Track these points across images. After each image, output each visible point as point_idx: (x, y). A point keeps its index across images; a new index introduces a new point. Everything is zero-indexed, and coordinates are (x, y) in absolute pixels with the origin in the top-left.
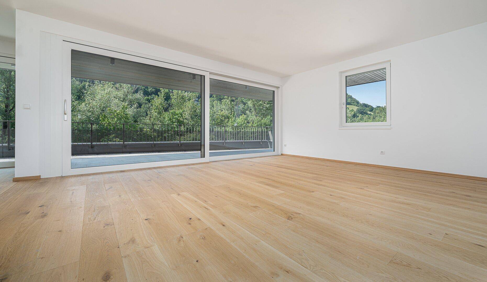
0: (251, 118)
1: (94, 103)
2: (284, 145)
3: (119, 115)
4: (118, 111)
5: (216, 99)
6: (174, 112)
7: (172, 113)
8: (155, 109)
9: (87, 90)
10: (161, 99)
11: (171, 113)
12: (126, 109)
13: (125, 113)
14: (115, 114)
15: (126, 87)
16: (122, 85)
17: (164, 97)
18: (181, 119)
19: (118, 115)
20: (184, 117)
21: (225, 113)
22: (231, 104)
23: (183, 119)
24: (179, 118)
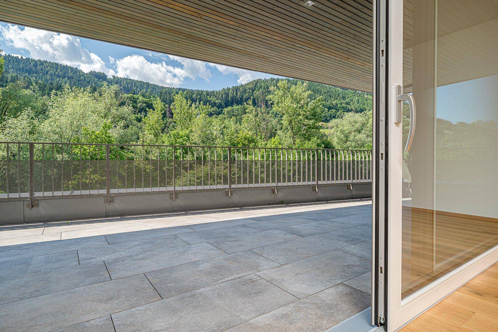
0: (285, 141)
1: (63, 120)
3: (99, 137)
4: (97, 132)
5: (227, 116)
6: (176, 133)
7: (175, 135)
8: (149, 130)
9: (53, 102)
11: (173, 134)
12: (109, 129)
13: (107, 134)
14: (94, 136)
15: (108, 97)
16: (102, 94)
17: (161, 111)
18: (188, 144)
19: (97, 137)
20: (192, 140)
21: (248, 134)
22: (255, 120)
23: (191, 143)
24: (184, 142)
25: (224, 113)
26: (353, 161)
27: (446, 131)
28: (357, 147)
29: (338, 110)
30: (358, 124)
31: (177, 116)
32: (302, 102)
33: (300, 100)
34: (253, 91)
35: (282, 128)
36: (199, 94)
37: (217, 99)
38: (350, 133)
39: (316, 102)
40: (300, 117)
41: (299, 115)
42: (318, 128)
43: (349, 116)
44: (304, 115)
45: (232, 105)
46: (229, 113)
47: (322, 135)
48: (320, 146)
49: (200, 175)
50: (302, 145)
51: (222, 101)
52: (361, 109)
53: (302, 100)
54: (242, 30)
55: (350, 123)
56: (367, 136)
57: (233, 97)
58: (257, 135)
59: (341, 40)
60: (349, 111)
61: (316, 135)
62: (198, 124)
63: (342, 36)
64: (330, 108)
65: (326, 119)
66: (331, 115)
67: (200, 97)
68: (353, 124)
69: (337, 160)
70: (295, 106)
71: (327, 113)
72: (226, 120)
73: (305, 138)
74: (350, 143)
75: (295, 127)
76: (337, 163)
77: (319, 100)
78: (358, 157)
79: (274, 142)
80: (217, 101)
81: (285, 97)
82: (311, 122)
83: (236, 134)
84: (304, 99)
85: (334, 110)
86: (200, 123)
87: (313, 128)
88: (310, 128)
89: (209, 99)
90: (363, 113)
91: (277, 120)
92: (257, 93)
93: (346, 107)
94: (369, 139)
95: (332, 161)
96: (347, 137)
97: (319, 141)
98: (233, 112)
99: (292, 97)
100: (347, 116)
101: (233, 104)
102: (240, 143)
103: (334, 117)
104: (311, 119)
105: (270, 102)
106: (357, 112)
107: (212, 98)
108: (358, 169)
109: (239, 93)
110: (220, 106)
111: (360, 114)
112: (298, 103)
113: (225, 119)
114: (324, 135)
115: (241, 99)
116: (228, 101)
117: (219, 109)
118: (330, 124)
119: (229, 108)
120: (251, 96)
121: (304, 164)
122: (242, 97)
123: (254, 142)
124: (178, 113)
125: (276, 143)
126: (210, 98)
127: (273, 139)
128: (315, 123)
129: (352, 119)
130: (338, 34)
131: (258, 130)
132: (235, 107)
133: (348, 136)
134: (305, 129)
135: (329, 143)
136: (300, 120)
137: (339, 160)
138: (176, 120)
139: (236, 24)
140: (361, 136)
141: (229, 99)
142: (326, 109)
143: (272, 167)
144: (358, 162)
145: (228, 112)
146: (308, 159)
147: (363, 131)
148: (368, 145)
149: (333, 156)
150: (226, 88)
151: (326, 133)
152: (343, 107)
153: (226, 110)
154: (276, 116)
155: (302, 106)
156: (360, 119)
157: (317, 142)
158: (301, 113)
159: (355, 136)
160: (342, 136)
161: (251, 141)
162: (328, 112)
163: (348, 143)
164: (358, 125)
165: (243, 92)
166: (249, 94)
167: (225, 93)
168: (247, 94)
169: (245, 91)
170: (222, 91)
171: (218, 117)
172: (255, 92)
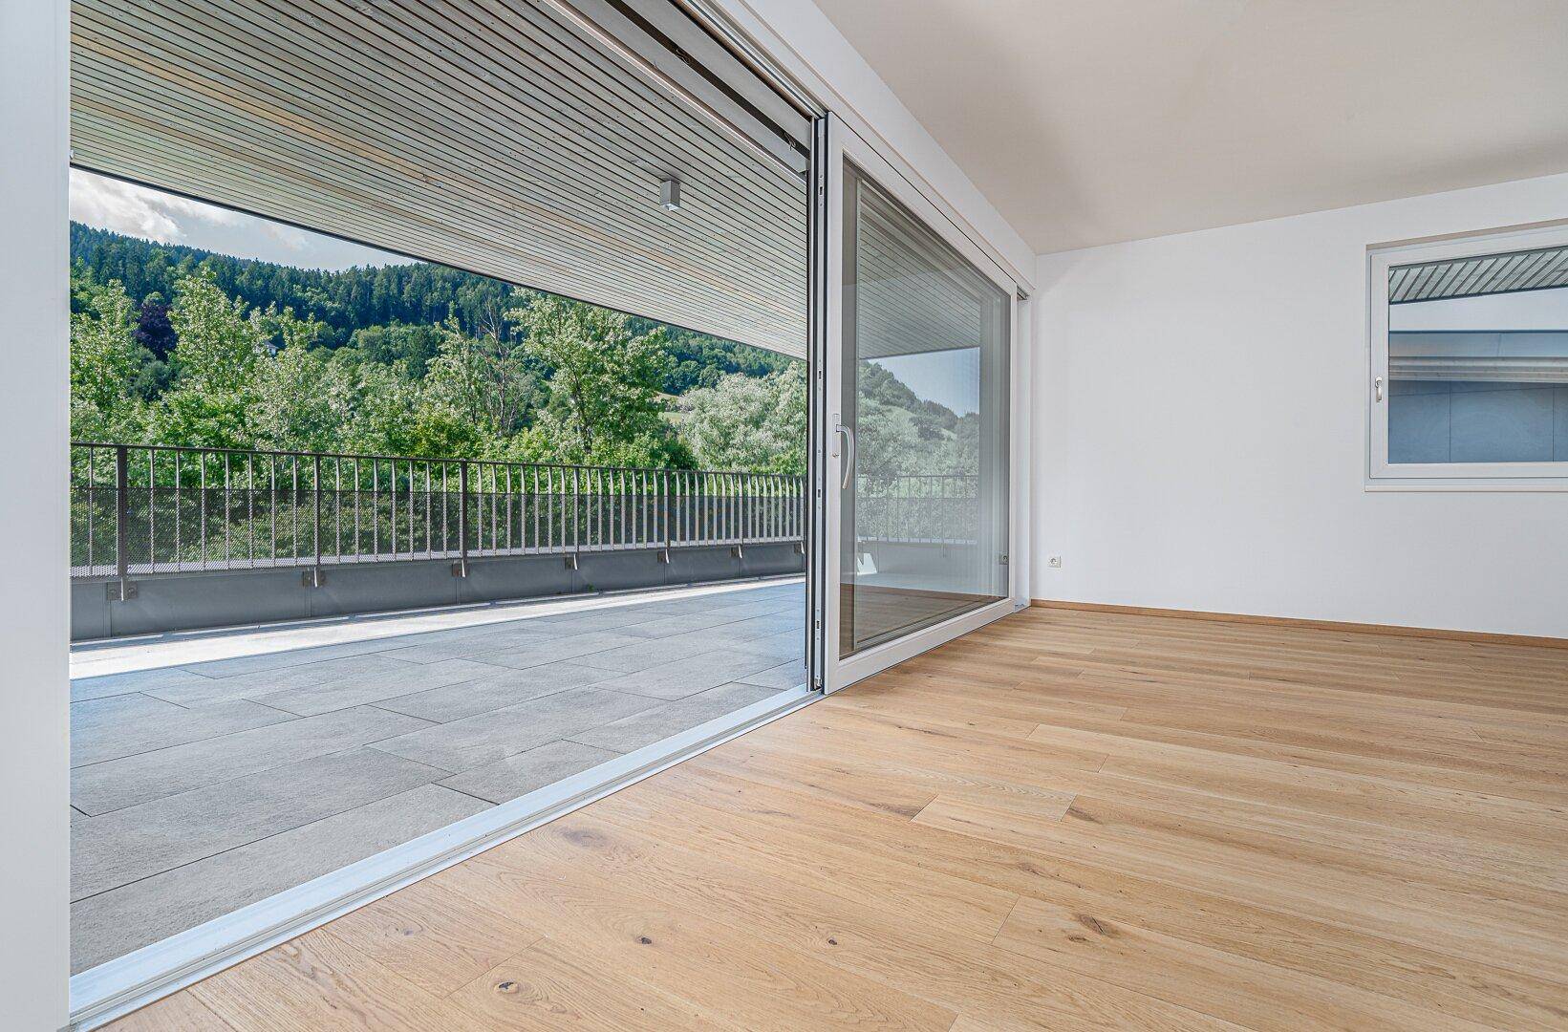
0: (562, 441)
2: (1044, 560)
5: (367, 352)
6: (193, 402)
7: (188, 406)
10: (111, 333)
11: (181, 403)
17: (127, 324)
18: (238, 438)
20: (256, 425)
21: (448, 415)
22: (470, 376)
23: (250, 435)
24: (224, 432)
25: (355, 343)
26: (745, 495)
27: (945, 432)
28: (752, 464)
29: (703, 364)
30: (753, 404)
31: (192, 346)
32: (610, 337)
33: (605, 331)
34: (456, 286)
35: (546, 402)
36: (261, 275)
37: (330, 299)
38: (733, 426)
39: (648, 341)
40: (606, 378)
41: (603, 371)
42: (652, 409)
43: (731, 383)
44: (614, 373)
45: (383, 320)
46: (373, 344)
47: (663, 427)
48: (659, 457)
49: (288, 534)
50: (611, 453)
51: (350, 307)
52: (761, 366)
53: (611, 333)
54: (517, 215)
55: (734, 400)
56: (775, 437)
57: (389, 296)
58: (476, 420)
59: (724, 260)
60: (732, 369)
61: (647, 428)
62: (278, 376)
63: (726, 254)
64: (682, 357)
65: (673, 385)
66: (685, 376)
67: (267, 286)
68: (743, 404)
69: (701, 493)
70: (590, 348)
71: (675, 369)
72: (362, 366)
73: (616, 434)
74: (735, 451)
75: (590, 403)
76: (702, 502)
77: (656, 337)
78: (753, 488)
79: (530, 442)
80: (329, 304)
81: (563, 321)
82: (635, 393)
83: (407, 414)
84: (614, 329)
85: (693, 364)
86: (284, 375)
87: (638, 409)
88: (630, 407)
89: (299, 294)
90: (765, 378)
91: (531, 377)
92: (471, 294)
93: (726, 358)
94: (780, 444)
95: (692, 496)
96: (727, 435)
97: (656, 444)
98: (389, 343)
99: (582, 321)
100: (726, 383)
101: (389, 320)
102: (421, 440)
103: (694, 382)
104: (633, 385)
105: (514, 330)
106: (752, 373)
107: (309, 294)
108: (754, 517)
109: (407, 288)
110: (339, 320)
111: (757, 380)
112: (600, 338)
113: (359, 362)
114: (666, 428)
115: (417, 306)
116: (371, 307)
117: (335, 329)
118: (681, 400)
119: (375, 331)
120: (448, 301)
121: (618, 503)
122: (419, 301)
123: (468, 439)
124: (197, 337)
125: (534, 445)
126: (304, 291)
127: (526, 434)
128: (645, 395)
129: (739, 392)
130: (718, 250)
131: (478, 406)
132: (395, 329)
133: (729, 433)
134: (616, 410)
135: (682, 449)
136: (605, 386)
137: (706, 494)
138: (190, 356)
139: (508, 205)
140: (761, 436)
141: (375, 301)
142: (672, 359)
143: (526, 511)
144: (754, 499)
145: (370, 343)
146: (626, 491)
147: (766, 423)
148: (778, 459)
149: (692, 483)
150: (362, 267)
151: (672, 421)
152: (716, 356)
153: (361, 335)
154: (527, 367)
155: (609, 349)
156: (759, 393)
157: (650, 446)
158: (608, 366)
159: (745, 435)
160: (715, 432)
161: (459, 435)
162: (679, 366)
163: (730, 452)
164: (754, 408)
165: (423, 285)
166: (442, 294)
167: (359, 283)
168: (435, 294)
169: (429, 283)
170: (347, 276)
171: (332, 355)
172: (461, 290)
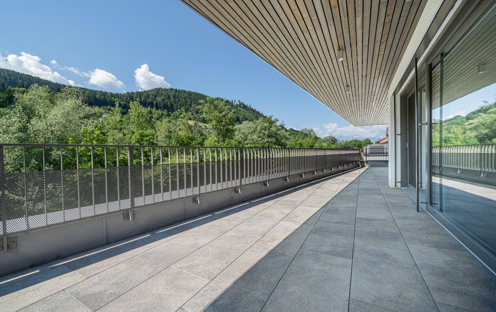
33: (222, 111)
34: (155, 97)
36: (103, 95)
37: (122, 101)
44: (225, 122)
53: (224, 112)
56: (259, 137)
67: (104, 98)
89: (114, 100)
92: (159, 99)
104: (230, 125)
107: (116, 100)
109: (142, 98)
122: (146, 101)
133: (247, 136)
136: (223, 125)
140: (255, 137)
147: (255, 134)
150: (130, 92)
155: (223, 116)
156: (253, 125)
158: (224, 120)
159: (251, 136)
165: (147, 97)
166: (152, 99)
167: (129, 96)
168: (150, 99)
169: (148, 96)
170: (126, 94)
171: (124, 117)
172: (157, 98)
